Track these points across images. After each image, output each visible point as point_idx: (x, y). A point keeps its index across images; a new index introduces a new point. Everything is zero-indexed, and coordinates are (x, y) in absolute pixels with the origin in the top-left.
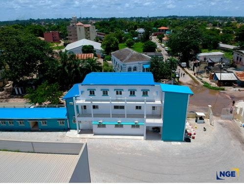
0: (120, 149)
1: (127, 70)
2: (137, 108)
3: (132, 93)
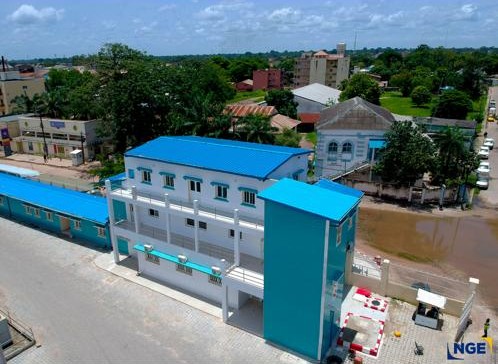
0: (152, 324)
1: (325, 147)
2: (232, 233)
3: (222, 192)
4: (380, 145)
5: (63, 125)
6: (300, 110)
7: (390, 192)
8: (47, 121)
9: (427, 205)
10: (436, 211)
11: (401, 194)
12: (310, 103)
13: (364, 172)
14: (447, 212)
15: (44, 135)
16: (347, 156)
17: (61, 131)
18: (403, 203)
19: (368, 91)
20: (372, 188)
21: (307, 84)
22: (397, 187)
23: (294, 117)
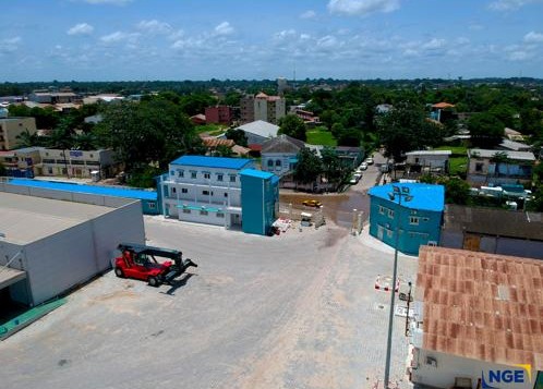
1: (266, 162)
2: (226, 195)
3: (220, 178)
4: (295, 161)
5: (81, 154)
6: (249, 143)
7: (302, 186)
8: (67, 152)
9: (321, 192)
10: (325, 194)
11: (307, 187)
12: (256, 137)
13: (288, 176)
14: (330, 194)
15: (65, 162)
16: (278, 168)
17: (80, 158)
18: (309, 191)
19: (297, 128)
20: (293, 185)
21: (253, 120)
22: (305, 183)
23: (245, 146)
